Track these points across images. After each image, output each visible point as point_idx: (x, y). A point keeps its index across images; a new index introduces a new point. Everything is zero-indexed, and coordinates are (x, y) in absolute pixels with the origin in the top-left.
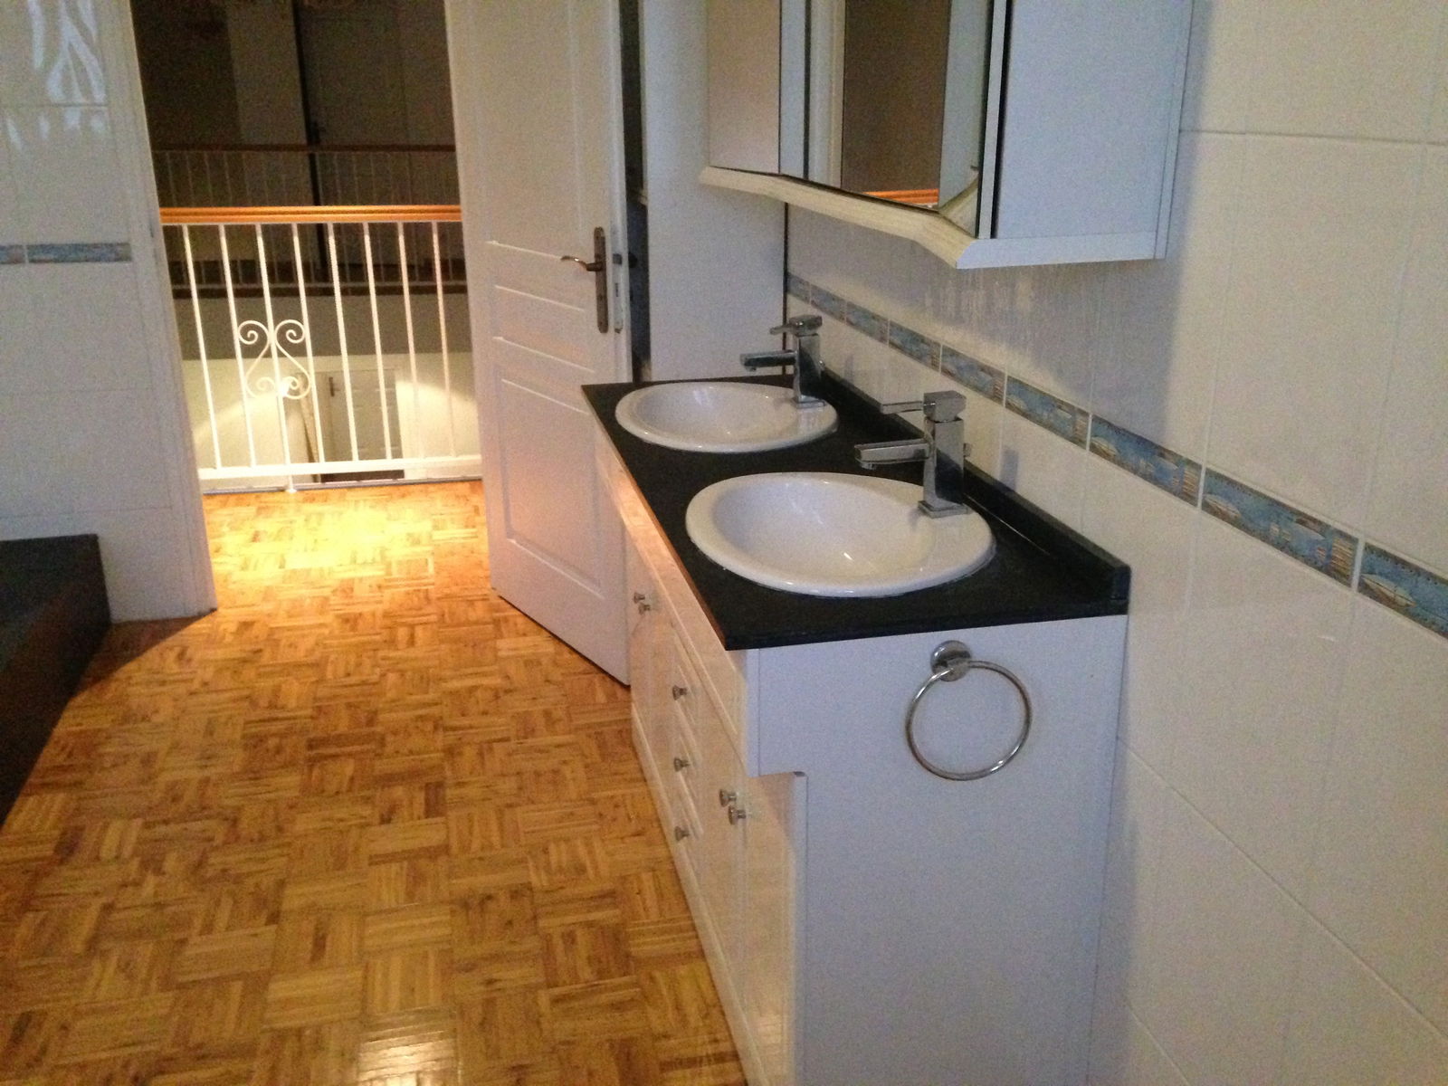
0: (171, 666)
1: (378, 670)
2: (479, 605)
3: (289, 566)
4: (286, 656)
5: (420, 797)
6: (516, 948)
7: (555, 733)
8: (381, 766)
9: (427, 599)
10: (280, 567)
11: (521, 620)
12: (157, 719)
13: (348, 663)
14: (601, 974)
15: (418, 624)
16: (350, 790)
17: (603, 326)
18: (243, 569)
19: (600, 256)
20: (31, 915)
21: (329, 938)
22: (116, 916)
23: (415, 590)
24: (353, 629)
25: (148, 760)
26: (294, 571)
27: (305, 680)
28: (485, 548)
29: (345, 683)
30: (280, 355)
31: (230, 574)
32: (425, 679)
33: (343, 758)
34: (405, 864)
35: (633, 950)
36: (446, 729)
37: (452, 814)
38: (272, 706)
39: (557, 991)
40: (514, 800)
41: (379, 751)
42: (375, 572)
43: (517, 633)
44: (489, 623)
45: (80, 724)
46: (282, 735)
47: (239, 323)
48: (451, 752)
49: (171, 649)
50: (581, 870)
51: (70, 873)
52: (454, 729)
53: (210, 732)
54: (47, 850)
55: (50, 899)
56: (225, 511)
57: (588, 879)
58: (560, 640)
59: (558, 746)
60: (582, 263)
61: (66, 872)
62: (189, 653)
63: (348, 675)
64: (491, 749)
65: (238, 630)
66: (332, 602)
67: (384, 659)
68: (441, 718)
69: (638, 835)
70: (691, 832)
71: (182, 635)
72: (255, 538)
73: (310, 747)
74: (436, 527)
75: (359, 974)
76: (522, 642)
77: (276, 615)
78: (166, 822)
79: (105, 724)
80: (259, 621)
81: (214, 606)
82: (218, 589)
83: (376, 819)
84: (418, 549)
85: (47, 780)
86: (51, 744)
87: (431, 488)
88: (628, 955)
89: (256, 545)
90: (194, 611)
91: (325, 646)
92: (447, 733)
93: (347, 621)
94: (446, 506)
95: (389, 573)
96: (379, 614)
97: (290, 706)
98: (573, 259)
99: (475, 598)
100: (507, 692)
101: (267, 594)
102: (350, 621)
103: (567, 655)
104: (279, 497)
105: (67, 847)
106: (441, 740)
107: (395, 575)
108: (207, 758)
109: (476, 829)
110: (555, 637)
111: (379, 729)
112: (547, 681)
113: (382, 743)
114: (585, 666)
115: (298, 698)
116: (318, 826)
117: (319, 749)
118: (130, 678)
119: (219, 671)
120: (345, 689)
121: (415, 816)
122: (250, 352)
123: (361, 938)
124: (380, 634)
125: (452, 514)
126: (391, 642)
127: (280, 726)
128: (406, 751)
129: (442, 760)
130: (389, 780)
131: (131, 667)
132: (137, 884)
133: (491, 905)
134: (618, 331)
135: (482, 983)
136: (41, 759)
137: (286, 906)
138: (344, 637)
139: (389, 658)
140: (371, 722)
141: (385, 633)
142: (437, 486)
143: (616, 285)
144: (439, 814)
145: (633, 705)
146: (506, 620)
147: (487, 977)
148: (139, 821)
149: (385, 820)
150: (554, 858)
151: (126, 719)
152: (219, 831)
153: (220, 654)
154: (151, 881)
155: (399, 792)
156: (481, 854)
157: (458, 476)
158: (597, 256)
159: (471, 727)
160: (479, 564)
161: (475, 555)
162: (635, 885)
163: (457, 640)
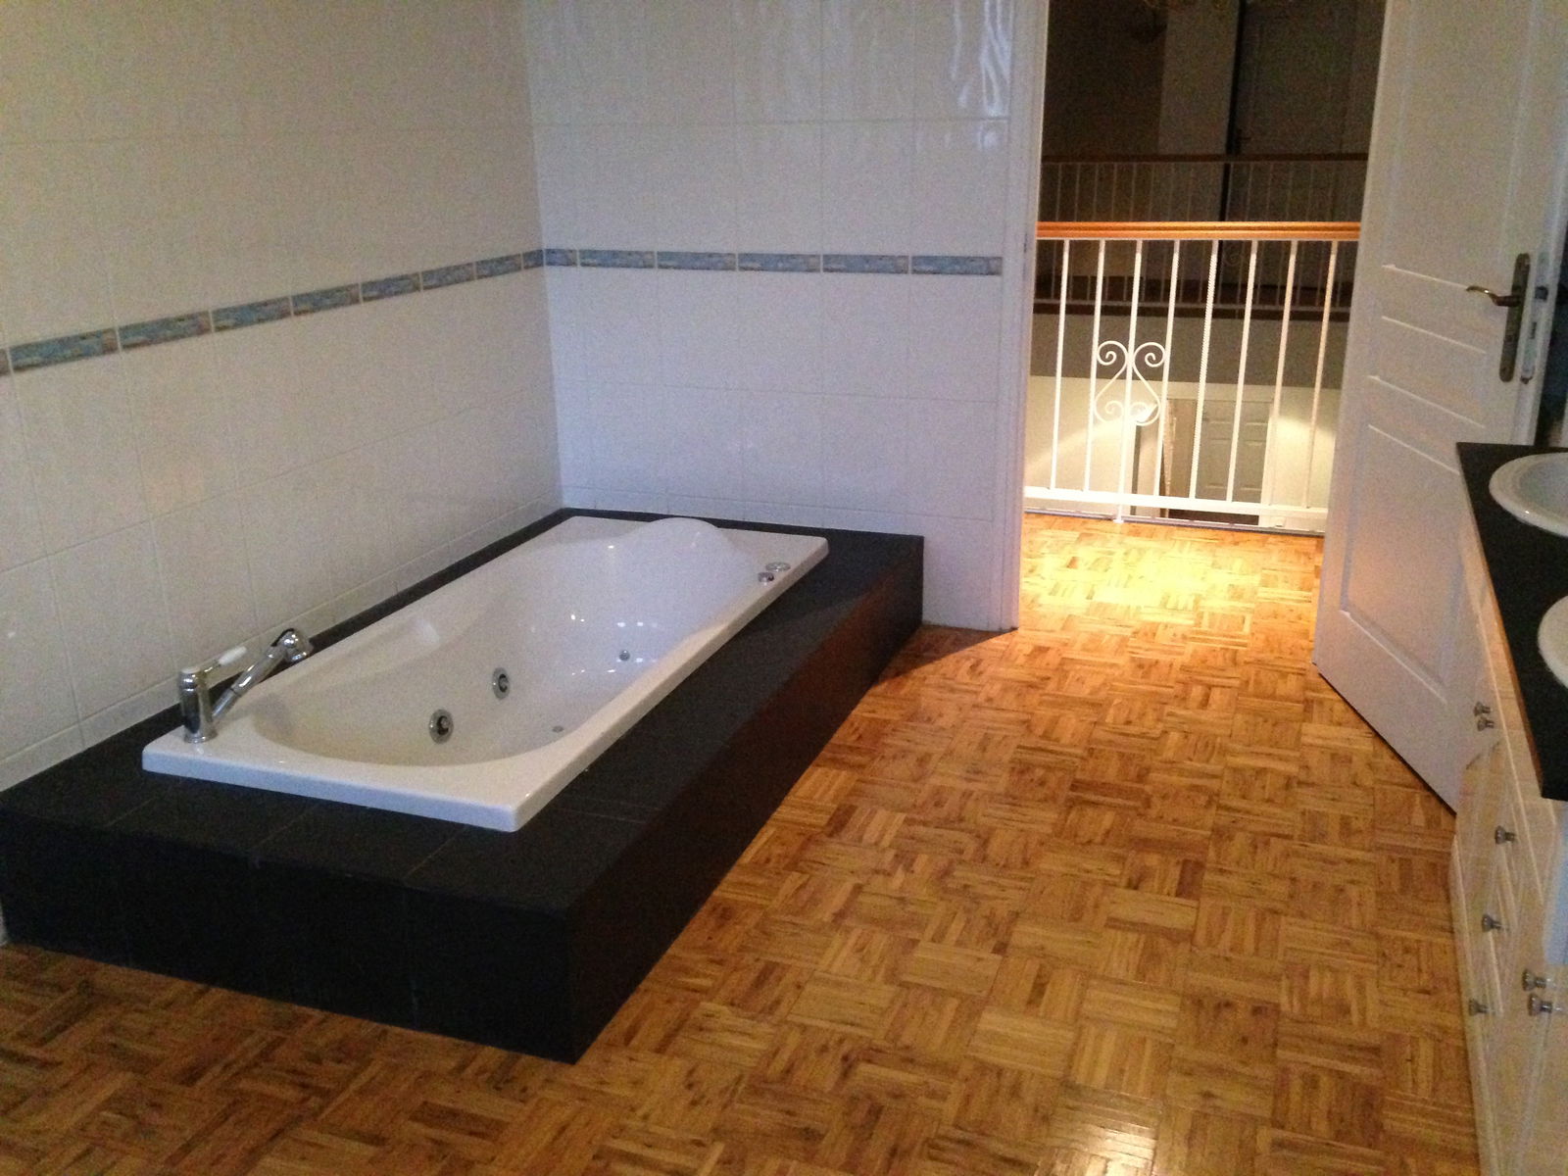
0: (963, 675)
1: (1160, 726)
2: (1293, 678)
3: (1097, 599)
4: (1073, 690)
5: (1175, 873)
6: (1246, 1070)
7: (1347, 845)
8: (1140, 828)
9: (1235, 662)
10: (1088, 598)
11: (1340, 707)
12: (941, 722)
13: (1131, 711)
14: (1339, 1136)
15: (1217, 686)
16: (1103, 843)
17: (1507, 373)
18: (1050, 594)
19: (1519, 288)
20: (796, 875)
21: (1049, 988)
22: (861, 898)
23: (1222, 649)
24: (1146, 675)
25: (922, 761)
26: (1100, 604)
27: (1084, 718)
28: (1314, 615)
29: (1124, 731)
30: (1135, 377)
31: (1038, 596)
32: (1209, 746)
33: (1103, 807)
34: (1143, 938)
35: (1387, 1124)
36: (1219, 807)
37: (1207, 903)
38: (1045, 736)
39: (1280, 1134)
40: (1279, 906)
41: (1141, 811)
42: (1184, 621)
43: (1331, 721)
44: (1298, 702)
45: (874, 712)
46: (1048, 768)
47: (1100, 342)
48: (1220, 834)
49: (968, 658)
50: (1345, 1010)
51: (838, 847)
52: (1228, 809)
53: (983, 748)
54: (822, 819)
55: (815, 866)
56: (1049, 533)
57: (1351, 1024)
58: (1383, 741)
59: (1350, 861)
60: (1493, 296)
61: (834, 846)
62: (981, 668)
63: (1128, 723)
64: (1267, 843)
65: (1032, 652)
66: (1129, 644)
67: (1170, 714)
68: (1218, 795)
69: (1427, 992)
70: (1489, 1010)
71: (980, 647)
72: (1072, 563)
73: (1073, 788)
74: (1265, 584)
75: (1070, 1035)
76: (1333, 731)
77: (1072, 646)
78: (925, 824)
79: (894, 716)
80: (1053, 649)
81: (1015, 625)
82: (1022, 608)
83: (1124, 881)
84: (1239, 604)
85: (838, 756)
86: (846, 725)
87: (1272, 539)
88: (1379, 1127)
89: (1071, 571)
90: (995, 628)
91: (1113, 688)
92: (1220, 812)
93: (1141, 666)
94: (1283, 561)
95: (1198, 624)
96: (1177, 666)
97: (1063, 741)
98: (1482, 290)
99: (1289, 670)
100: (1300, 783)
101: (1068, 622)
102: (1144, 667)
103: (1387, 759)
104: (1105, 525)
105: (839, 821)
106: (1210, 818)
107: (1204, 627)
108: (975, 772)
109: (1230, 925)
110: (1377, 735)
111: (1148, 788)
112: (1355, 783)
113: (1148, 803)
114: (1409, 777)
115: (1073, 735)
116: (1064, 870)
117: (1082, 792)
118: (925, 679)
119: (1005, 690)
120: (1121, 737)
121: (1165, 891)
122: (1105, 373)
123: (1082, 999)
124: (1172, 687)
125: (1287, 571)
126: (1182, 699)
127: (1050, 759)
128: (1170, 819)
129: (1210, 839)
130: (1144, 844)
131: (929, 668)
132: (889, 874)
133: (1226, 1013)
134: (1525, 381)
135: (1199, 1094)
136: (836, 735)
137: (1015, 939)
138: (1132, 683)
139: (1176, 716)
140: (1141, 778)
141: (1179, 688)
142: (1279, 538)
143: (1534, 325)
144: (1189, 896)
145: (1455, 837)
146: (1321, 702)
147: (1205, 1088)
148: (902, 816)
149: (1134, 885)
150: (1313, 988)
151: (912, 717)
152: (971, 846)
153: (1012, 673)
154: (900, 877)
155: (1153, 860)
156: (1229, 954)
157: (1306, 529)
158: (1515, 288)
159: (1248, 812)
160: (1305, 634)
161: (1301, 622)
162: (1408, 1049)
163: (1256, 713)
